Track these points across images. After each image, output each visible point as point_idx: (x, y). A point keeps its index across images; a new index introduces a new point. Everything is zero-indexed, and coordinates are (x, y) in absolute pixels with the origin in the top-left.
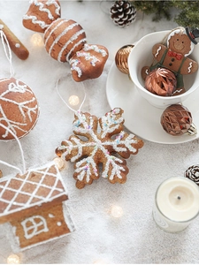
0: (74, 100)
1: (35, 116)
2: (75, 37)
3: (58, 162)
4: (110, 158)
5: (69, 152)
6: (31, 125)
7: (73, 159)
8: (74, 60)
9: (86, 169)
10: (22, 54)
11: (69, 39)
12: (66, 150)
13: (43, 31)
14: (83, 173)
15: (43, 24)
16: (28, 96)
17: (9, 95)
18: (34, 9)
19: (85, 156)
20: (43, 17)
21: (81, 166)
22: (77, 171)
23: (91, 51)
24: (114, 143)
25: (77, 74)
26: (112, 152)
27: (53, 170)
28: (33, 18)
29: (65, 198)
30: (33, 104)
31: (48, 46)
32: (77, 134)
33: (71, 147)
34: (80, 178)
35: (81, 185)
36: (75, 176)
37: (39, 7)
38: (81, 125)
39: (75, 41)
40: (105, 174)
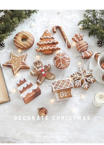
0: (80, 63)
1: (69, 65)
2: (85, 47)
3: (71, 79)
4: (85, 82)
6: (66, 67)
7: (75, 79)
8: (83, 53)
9: (78, 83)
10: (69, 47)
15: (77, 41)
16: (69, 59)
17: (64, 57)
18: (76, 36)
19: (78, 79)
20: (78, 39)
23: (89, 52)
24: (88, 79)
25: (83, 57)
26: (86, 81)
27: (69, 80)
28: (75, 38)
29: (72, 88)
30: (69, 62)
31: (77, 47)
32: (78, 73)
33: (75, 76)
34: (76, 85)
35: (75, 87)
36: (74, 84)
37: (78, 35)
38: (80, 71)
40: (83, 86)
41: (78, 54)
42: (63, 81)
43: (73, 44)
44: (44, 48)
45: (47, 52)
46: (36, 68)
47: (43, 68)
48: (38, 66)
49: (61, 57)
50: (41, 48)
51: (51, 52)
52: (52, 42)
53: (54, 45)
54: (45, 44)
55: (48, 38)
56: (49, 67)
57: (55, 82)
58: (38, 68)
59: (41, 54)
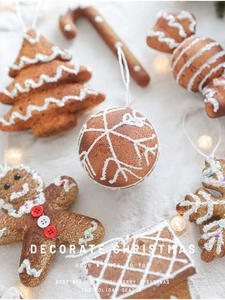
0: (205, 141)
1: (153, 158)
2: (213, 60)
3: (179, 222)
5: (194, 210)
6: (146, 171)
7: (200, 221)
8: (210, 90)
9: (217, 236)
10: (142, 80)
11: (205, 61)
12: (190, 207)
13: (171, 51)
14: (212, 241)
15: (171, 42)
16: (146, 131)
17: (123, 129)
18: (162, 24)
19: (216, 217)
20: (173, 33)
21: (210, 231)
22: (205, 237)
25: (213, 107)
27: (166, 233)
29: (192, 271)
30: (153, 143)
31: (176, 70)
32: (207, 187)
33: (197, 204)
34: (208, 247)
35: (207, 257)
36: (201, 243)
37: (168, 21)
38: (214, 176)
39: (213, 66)
41: (190, 103)
42: (140, 243)
43: (159, 65)
44: (31, 109)
45: (48, 125)
46: (8, 207)
47: (41, 200)
48: (14, 196)
49: (107, 131)
50: (16, 115)
51: (63, 120)
52: (59, 75)
53: (74, 87)
54: (33, 91)
55: (39, 63)
56: (66, 188)
57: (102, 258)
58: (17, 204)
59: (26, 137)
